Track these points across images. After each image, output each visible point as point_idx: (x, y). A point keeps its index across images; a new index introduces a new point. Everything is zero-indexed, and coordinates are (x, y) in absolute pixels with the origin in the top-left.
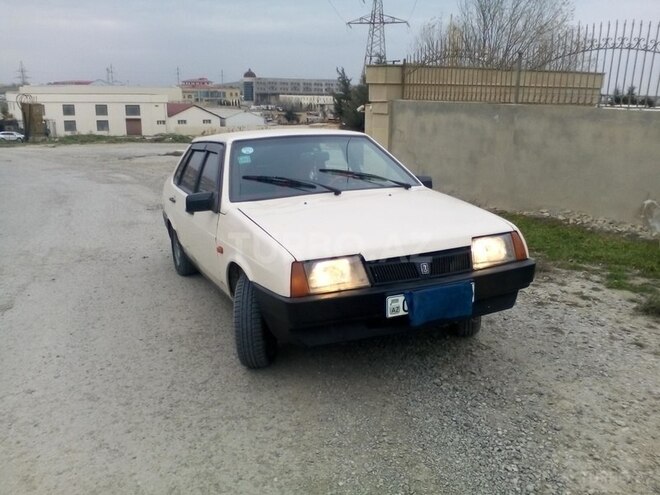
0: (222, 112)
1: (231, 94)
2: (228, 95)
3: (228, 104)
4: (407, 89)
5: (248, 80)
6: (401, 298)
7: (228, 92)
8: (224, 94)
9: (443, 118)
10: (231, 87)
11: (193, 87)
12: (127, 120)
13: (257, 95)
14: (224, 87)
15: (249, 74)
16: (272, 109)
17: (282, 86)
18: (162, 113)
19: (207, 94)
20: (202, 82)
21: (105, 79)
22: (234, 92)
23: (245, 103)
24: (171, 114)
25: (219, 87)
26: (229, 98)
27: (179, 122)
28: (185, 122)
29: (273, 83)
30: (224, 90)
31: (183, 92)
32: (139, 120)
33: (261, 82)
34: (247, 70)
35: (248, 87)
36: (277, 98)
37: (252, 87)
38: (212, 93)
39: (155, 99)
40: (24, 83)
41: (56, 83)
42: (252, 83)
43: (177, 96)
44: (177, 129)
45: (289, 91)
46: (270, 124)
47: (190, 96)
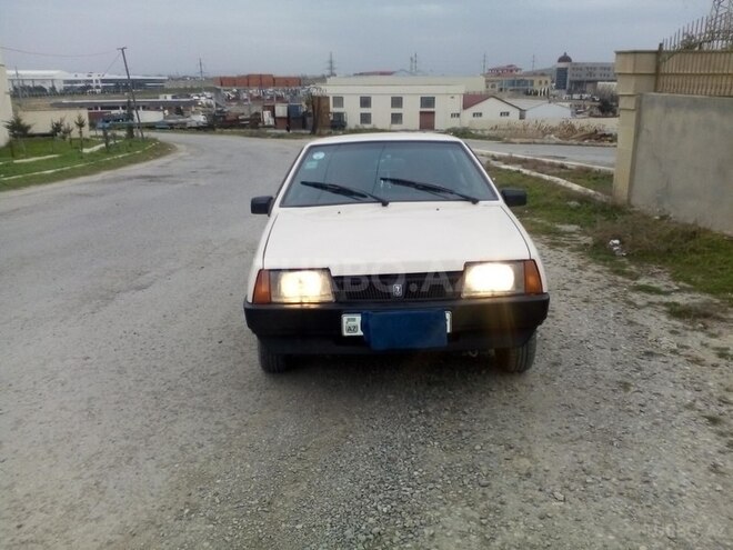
0: (523, 103)
1: (540, 82)
2: (536, 84)
3: (536, 94)
4: (661, 79)
5: (563, 65)
6: (358, 318)
7: (537, 80)
8: (532, 82)
9: (693, 116)
10: (543, 75)
11: (499, 75)
12: (421, 113)
13: (571, 82)
14: (535, 74)
15: (565, 59)
16: (586, 99)
17: (604, 72)
18: (457, 105)
19: (513, 83)
20: (511, 69)
21: (408, 69)
22: (543, 79)
23: (556, 92)
24: (466, 106)
25: (528, 74)
26: (537, 87)
27: (474, 115)
28: (481, 114)
29: (591, 69)
30: (532, 78)
31: (487, 81)
32: (433, 113)
33: (578, 67)
34: (562, 54)
35: (562, 73)
36: (595, 87)
37: (566, 74)
38: (519, 82)
39: (451, 90)
40: (333, 75)
41: (361, 74)
42: (566, 69)
43: (479, 85)
44: (471, 122)
45: (610, 78)
46: (581, 116)
47: (493, 86)
